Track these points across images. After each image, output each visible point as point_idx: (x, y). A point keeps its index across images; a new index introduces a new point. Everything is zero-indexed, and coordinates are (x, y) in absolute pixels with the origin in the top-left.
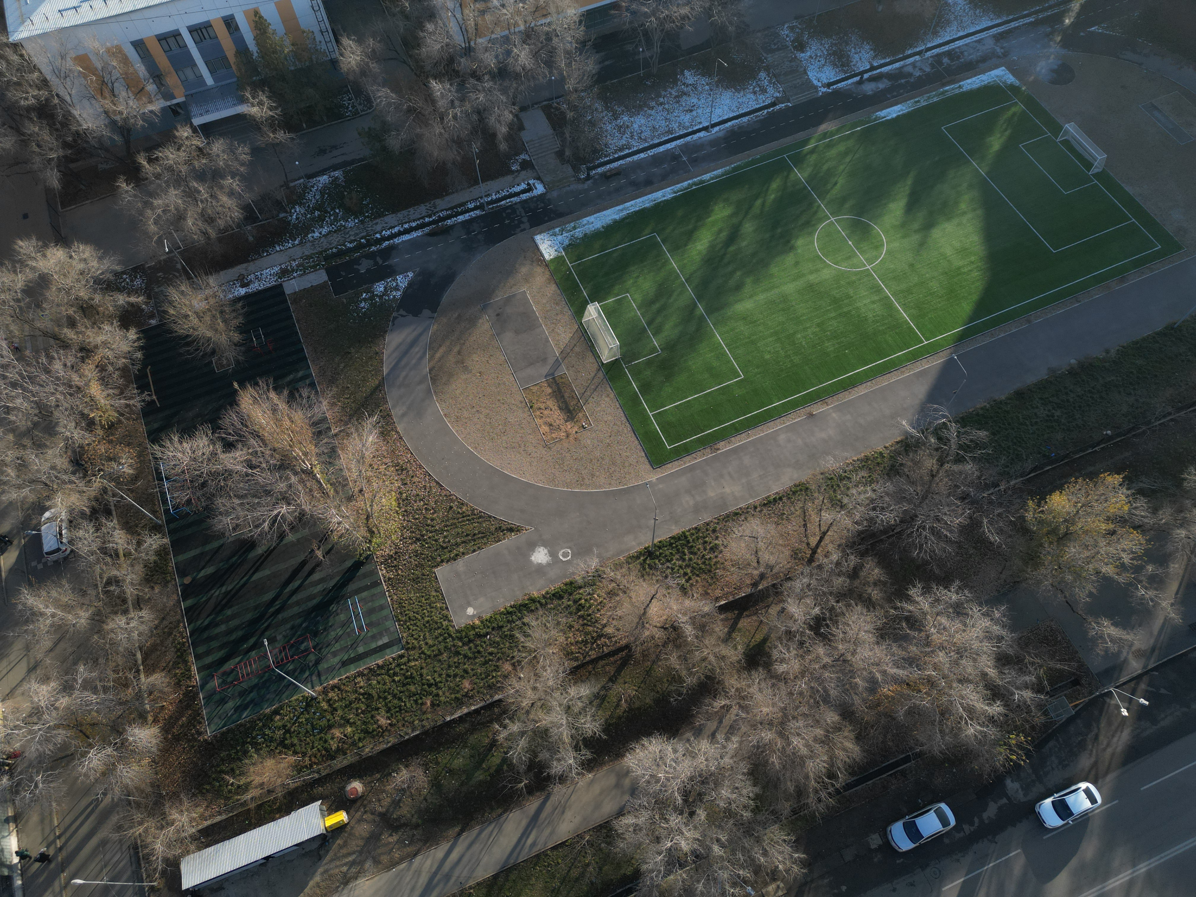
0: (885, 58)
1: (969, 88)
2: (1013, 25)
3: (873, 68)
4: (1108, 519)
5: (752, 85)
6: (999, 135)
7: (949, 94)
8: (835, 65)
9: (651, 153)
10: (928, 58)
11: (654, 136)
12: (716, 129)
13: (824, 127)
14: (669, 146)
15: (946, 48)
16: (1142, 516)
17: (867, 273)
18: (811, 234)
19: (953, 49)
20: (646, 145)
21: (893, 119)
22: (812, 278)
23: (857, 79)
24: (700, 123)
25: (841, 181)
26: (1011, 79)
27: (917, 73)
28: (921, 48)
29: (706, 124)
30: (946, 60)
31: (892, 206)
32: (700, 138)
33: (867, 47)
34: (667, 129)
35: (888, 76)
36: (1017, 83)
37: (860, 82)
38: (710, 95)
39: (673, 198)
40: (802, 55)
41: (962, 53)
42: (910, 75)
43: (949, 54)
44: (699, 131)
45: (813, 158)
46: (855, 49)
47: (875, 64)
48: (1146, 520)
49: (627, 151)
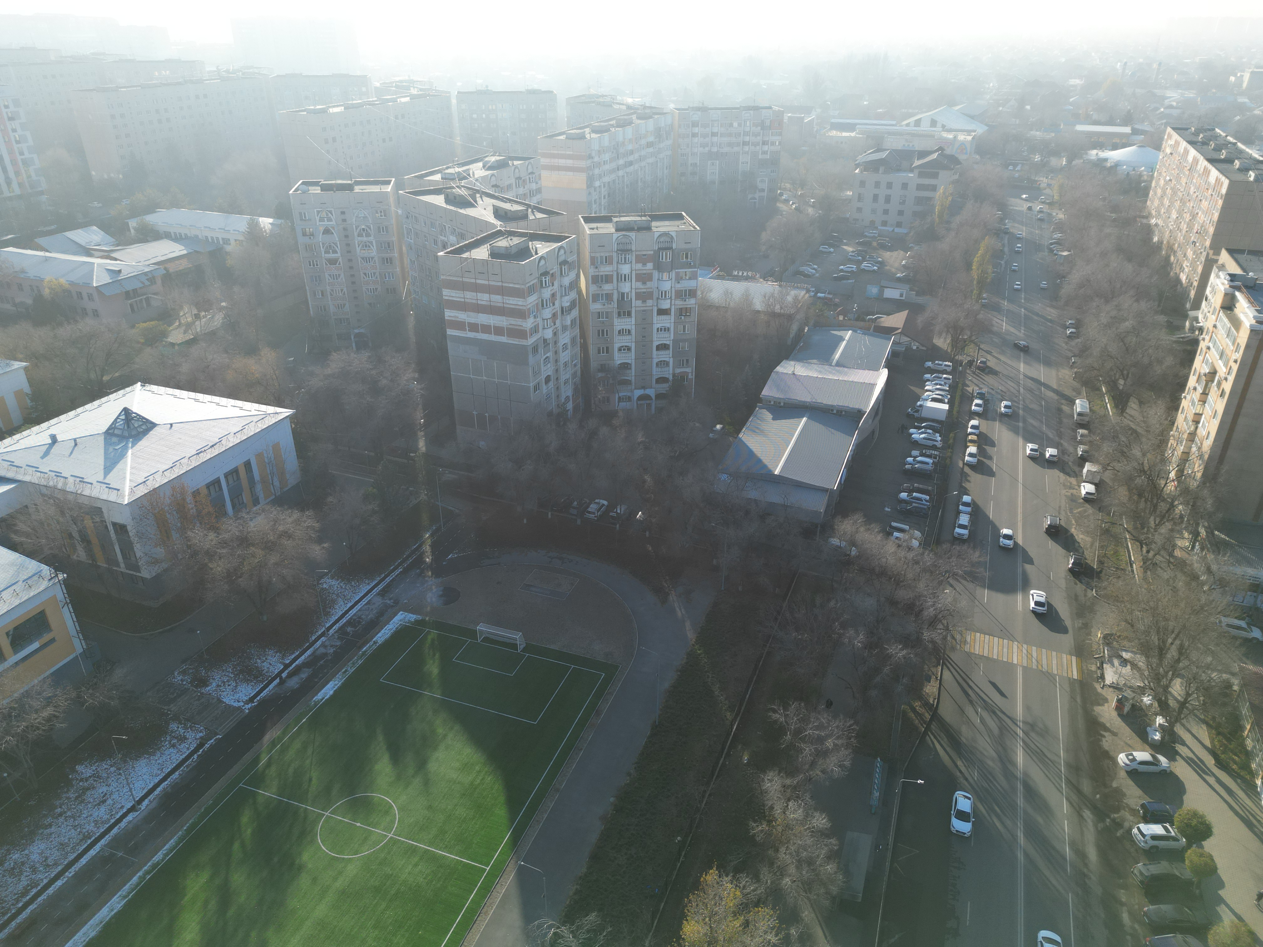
0: (293, 653)
1: (383, 639)
2: (388, 580)
3: (286, 666)
4: (735, 914)
5: (166, 741)
6: (432, 662)
7: (369, 652)
8: (247, 681)
9: (70, 874)
10: (333, 635)
11: (67, 853)
12: (146, 802)
13: (267, 738)
14: (92, 852)
15: (344, 620)
16: (754, 890)
17: (393, 842)
18: (313, 841)
19: (351, 618)
20: (60, 868)
21: (331, 697)
22: (339, 884)
23: (278, 680)
24: (122, 807)
25: (315, 775)
26: (413, 617)
27: (331, 651)
28: (322, 630)
29: (129, 805)
30: (349, 629)
31: (378, 767)
32: (130, 822)
33: (271, 652)
34: (81, 836)
35: (305, 665)
36: (419, 617)
37: (282, 682)
38: (120, 774)
39: (125, 905)
40: (208, 689)
41: (360, 618)
42: (326, 654)
43: (349, 623)
44: (125, 815)
45: (273, 771)
46: (260, 659)
47: (288, 662)
48: (759, 892)
49: (34, 891)
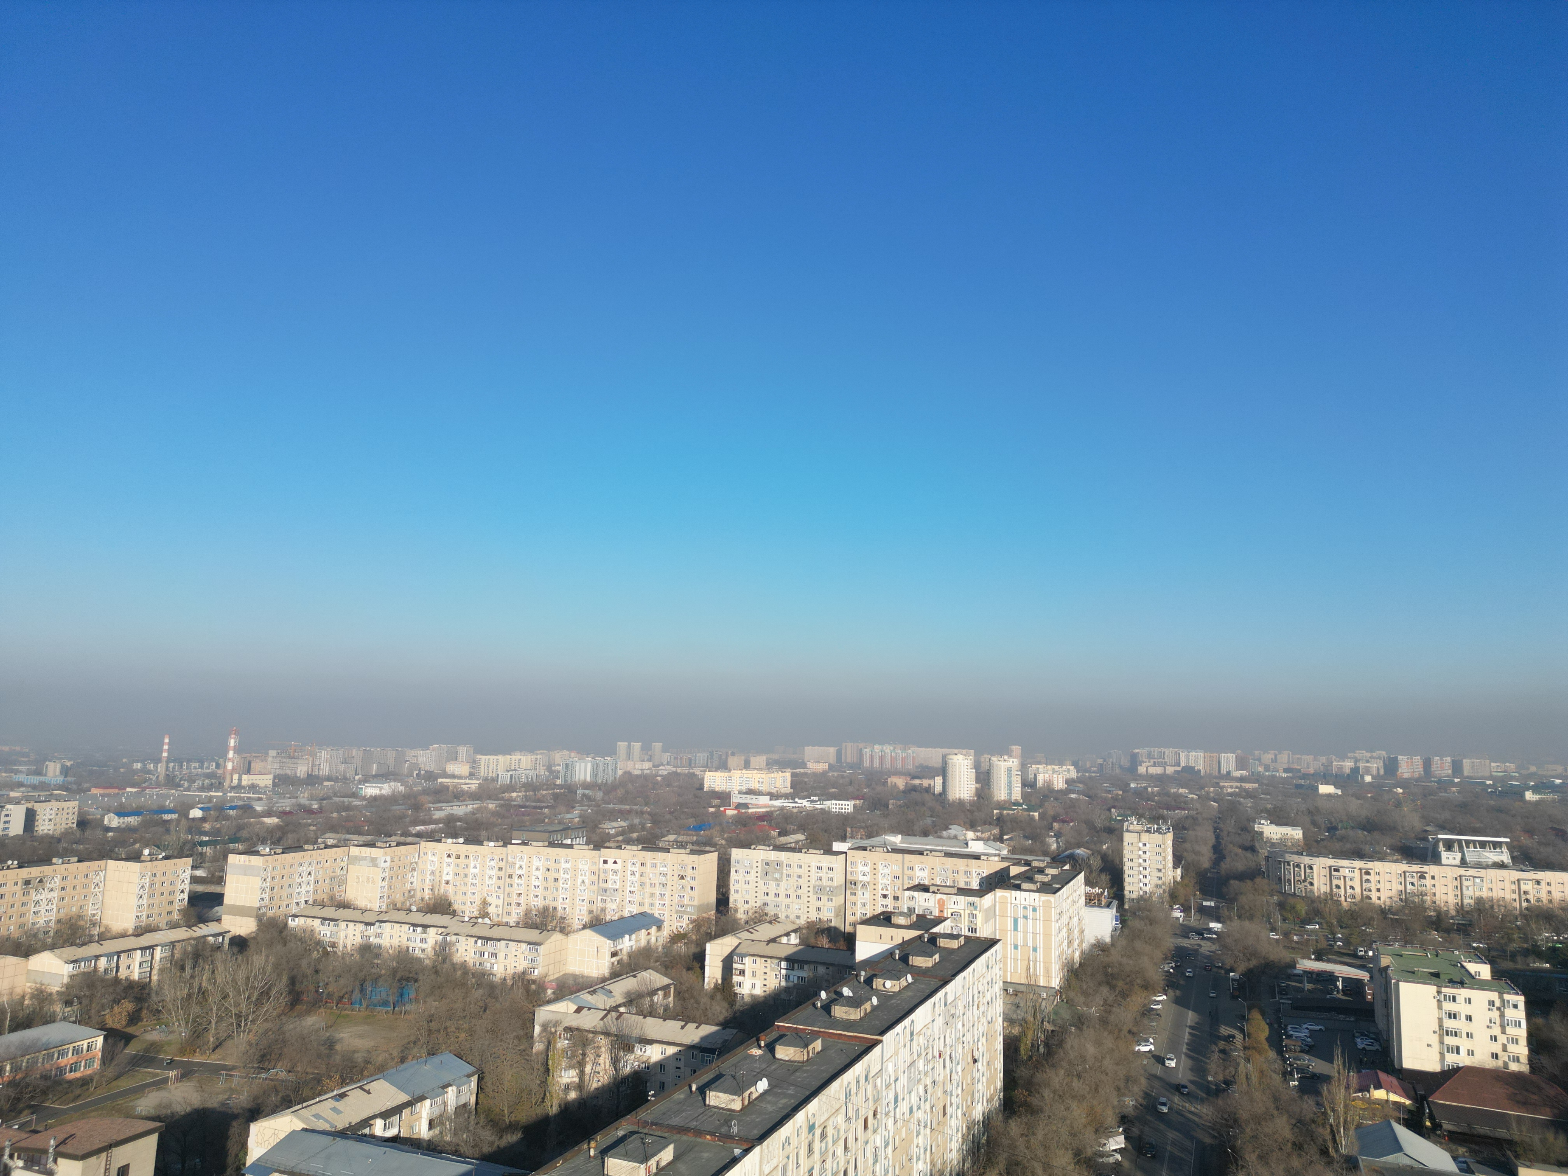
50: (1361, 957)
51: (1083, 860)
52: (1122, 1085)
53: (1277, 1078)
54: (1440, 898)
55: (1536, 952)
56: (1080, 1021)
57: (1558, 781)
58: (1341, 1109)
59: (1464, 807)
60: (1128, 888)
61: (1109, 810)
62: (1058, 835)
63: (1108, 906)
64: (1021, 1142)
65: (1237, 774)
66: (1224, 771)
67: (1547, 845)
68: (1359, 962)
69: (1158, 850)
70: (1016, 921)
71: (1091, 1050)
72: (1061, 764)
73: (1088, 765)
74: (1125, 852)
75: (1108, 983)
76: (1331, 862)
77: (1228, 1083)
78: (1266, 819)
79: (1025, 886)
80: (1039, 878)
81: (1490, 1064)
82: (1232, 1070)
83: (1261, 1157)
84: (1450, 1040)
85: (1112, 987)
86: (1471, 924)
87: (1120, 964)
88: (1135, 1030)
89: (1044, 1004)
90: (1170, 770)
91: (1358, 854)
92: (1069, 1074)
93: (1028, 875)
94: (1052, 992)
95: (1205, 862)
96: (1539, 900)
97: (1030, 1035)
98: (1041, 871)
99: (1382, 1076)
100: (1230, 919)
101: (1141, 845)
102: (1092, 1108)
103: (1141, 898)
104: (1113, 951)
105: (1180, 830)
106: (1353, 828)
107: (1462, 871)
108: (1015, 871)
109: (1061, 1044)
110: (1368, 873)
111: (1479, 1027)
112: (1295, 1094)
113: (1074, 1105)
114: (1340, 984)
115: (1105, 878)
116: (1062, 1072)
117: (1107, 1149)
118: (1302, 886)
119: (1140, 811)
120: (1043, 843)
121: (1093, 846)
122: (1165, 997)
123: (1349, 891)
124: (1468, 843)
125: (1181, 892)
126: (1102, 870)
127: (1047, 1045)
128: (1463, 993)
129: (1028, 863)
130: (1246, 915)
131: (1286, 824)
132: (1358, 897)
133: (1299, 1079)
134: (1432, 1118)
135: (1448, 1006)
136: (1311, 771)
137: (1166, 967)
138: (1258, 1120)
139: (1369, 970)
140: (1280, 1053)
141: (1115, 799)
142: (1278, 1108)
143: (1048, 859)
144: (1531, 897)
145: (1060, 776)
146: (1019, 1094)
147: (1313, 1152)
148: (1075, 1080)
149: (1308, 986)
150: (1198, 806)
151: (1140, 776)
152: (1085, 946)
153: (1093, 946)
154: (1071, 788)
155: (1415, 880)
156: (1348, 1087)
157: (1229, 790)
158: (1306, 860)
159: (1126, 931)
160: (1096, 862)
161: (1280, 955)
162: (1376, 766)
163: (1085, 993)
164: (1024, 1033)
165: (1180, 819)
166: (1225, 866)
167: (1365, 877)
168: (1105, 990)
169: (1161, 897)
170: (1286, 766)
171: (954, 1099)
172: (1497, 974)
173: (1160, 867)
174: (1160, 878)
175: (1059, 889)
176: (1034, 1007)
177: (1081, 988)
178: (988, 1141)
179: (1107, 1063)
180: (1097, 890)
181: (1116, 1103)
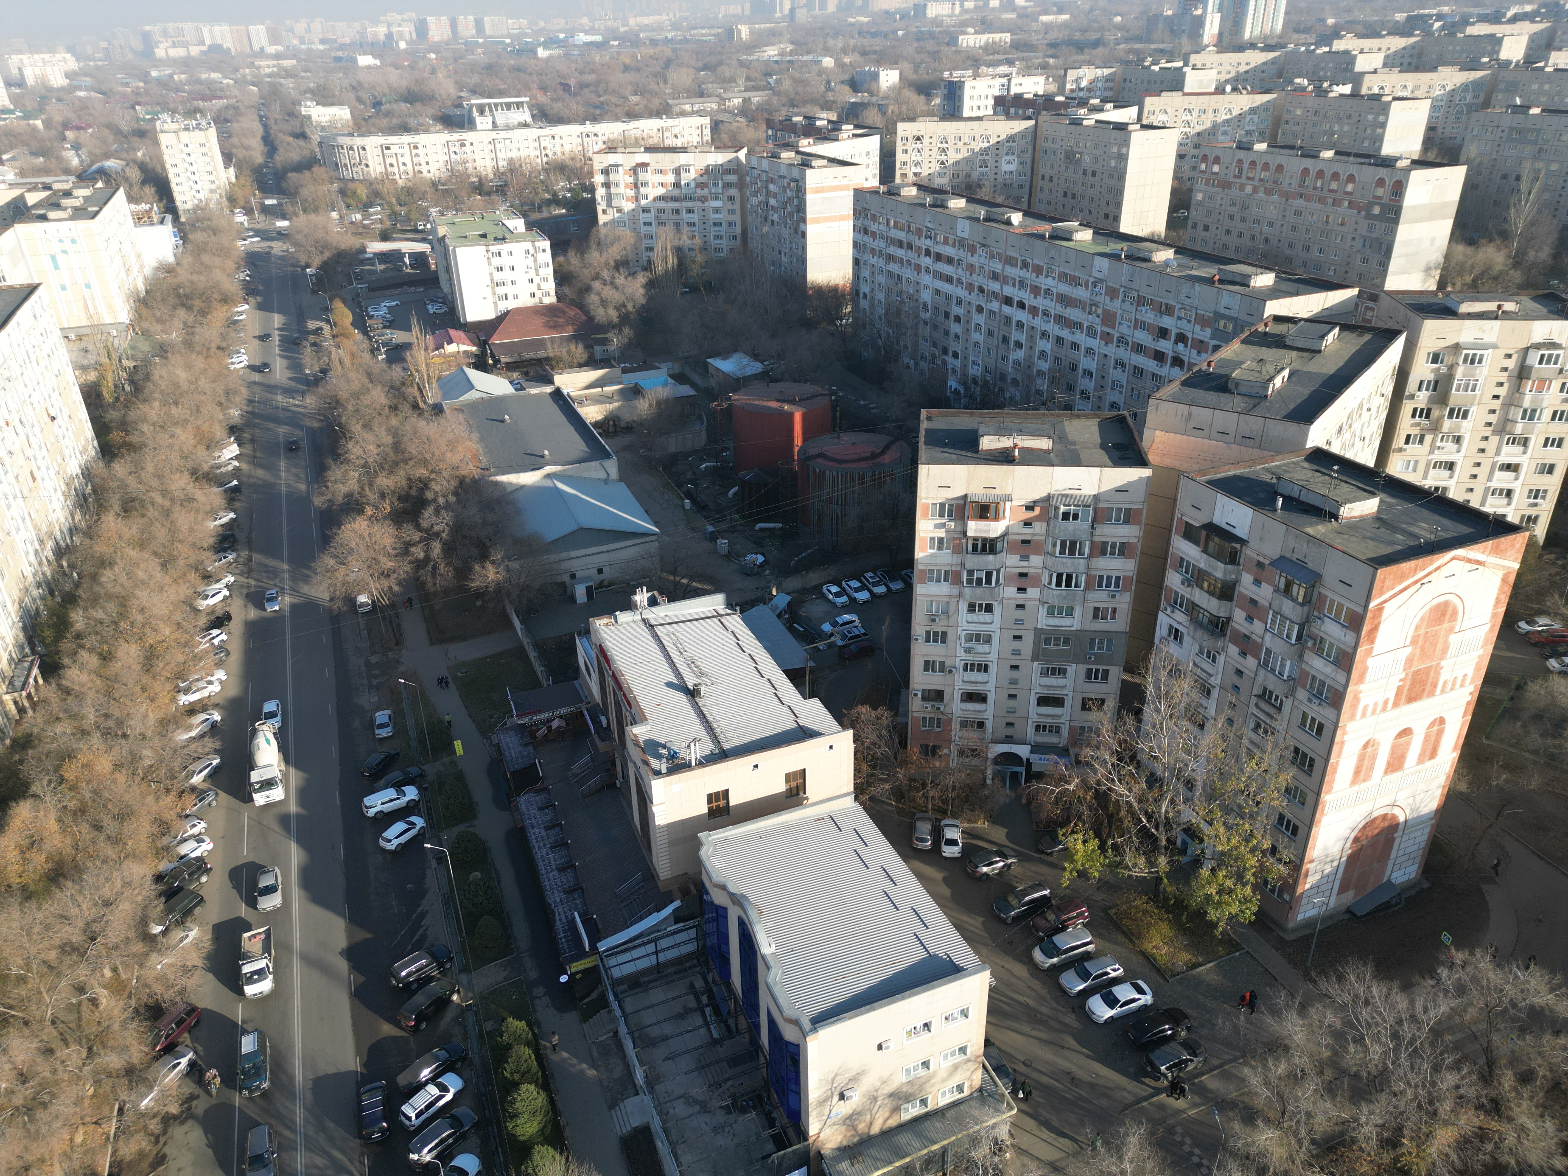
50: (422, 231)
51: (117, 173)
52: (223, 400)
53: (367, 356)
54: (480, 164)
55: (555, 201)
56: (163, 350)
57: (562, 36)
58: (423, 368)
59: (490, 69)
60: (179, 198)
61: (133, 108)
62: (76, 147)
63: (162, 222)
64: (131, 481)
65: (271, 50)
66: (256, 48)
67: (557, 100)
68: (419, 236)
69: (204, 150)
70: (53, 258)
71: (182, 375)
72: (52, 51)
73: (89, 50)
74: (166, 157)
75: (183, 305)
76: (380, 140)
77: (324, 371)
78: (311, 100)
79: (52, 215)
80: (66, 202)
81: (530, 302)
82: (326, 359)
83: (364, 426)
84: (500, 290)
85: (189, 308)
86: (506, 185)
87: (192, 282)
88: (224, 344)
89: (116, 342)
90: (195, 51)
91: (405, 129)
92: (165, 403)
93: (52, 201)
94: (123, 327)
95: (258, 155)
96: (555, 154)
97: (110, 378)
98: (68, 194)
99: (452, 332)
100: (296, 214)
101: (182, 146)
102: (198, 428)
103: (197, 208)
104: (179, 270)
105: (222, 121)
106: (396, 101)
107: (494, 135)
108: (32, 198)
109: (148, 377)
110: (416, 147)
111: (520, 276)
112: (384, 366)
113: (178, 431)
114: (407, 260)
115: (149, 191)
116: (157, 404)
117: (222, 459)
118: (358, 169)
119: (172, 106)
120: (59, 158)
121: (125, 156)
122: (246, 307)
123: (402, 168)
124: (496, 105)
125: (239, 194)
126: (144, 182)
127: (132, 382)
128: (504, 248)
129: (47, 187)
130: (310, 207)
131: (332, 104)
132: (411, 173)
133: (386, 352)
134: (493, 356)
135: (497, 262)
136: (347, 40)
137: (242, 276)
138: (356, 396)
139: (430, 242)
140: (365, 331)
141: (136, 93)
142: (371, 381)
143: (73, 178)
144: (548, 152)
145: (56, 68)
146: (116, 436)
147: (406, 408)
148: (173, 407)
149: (380, 267)
150: (236, 92)
151: (160, 60)
152: (148, 271)
153: (157, 269)
154: (75, 83)
155: (457, 149)
156: (426, 349)
157: (267, 70)
158: (358, 141)
159: (189, 247)
160: (134, 174)
161: (350, 242)
162: (408, 30)
163: (160, 321)
164: (102, 376)
165: (220, 111)
166: (280, 158)
167: (414, 152)
168: (182, 313)
169: (219, 203)
170: (321, 36)
171: (40, 462)
172: (530, 226)
173: (210, 169)
174: (213, 182)
175: (97, 213)
176: (106, 347)
177: (154, 316)
178: (94, 490)
179: (203, 383)
180: (145, 207)
181: (221, 417)
